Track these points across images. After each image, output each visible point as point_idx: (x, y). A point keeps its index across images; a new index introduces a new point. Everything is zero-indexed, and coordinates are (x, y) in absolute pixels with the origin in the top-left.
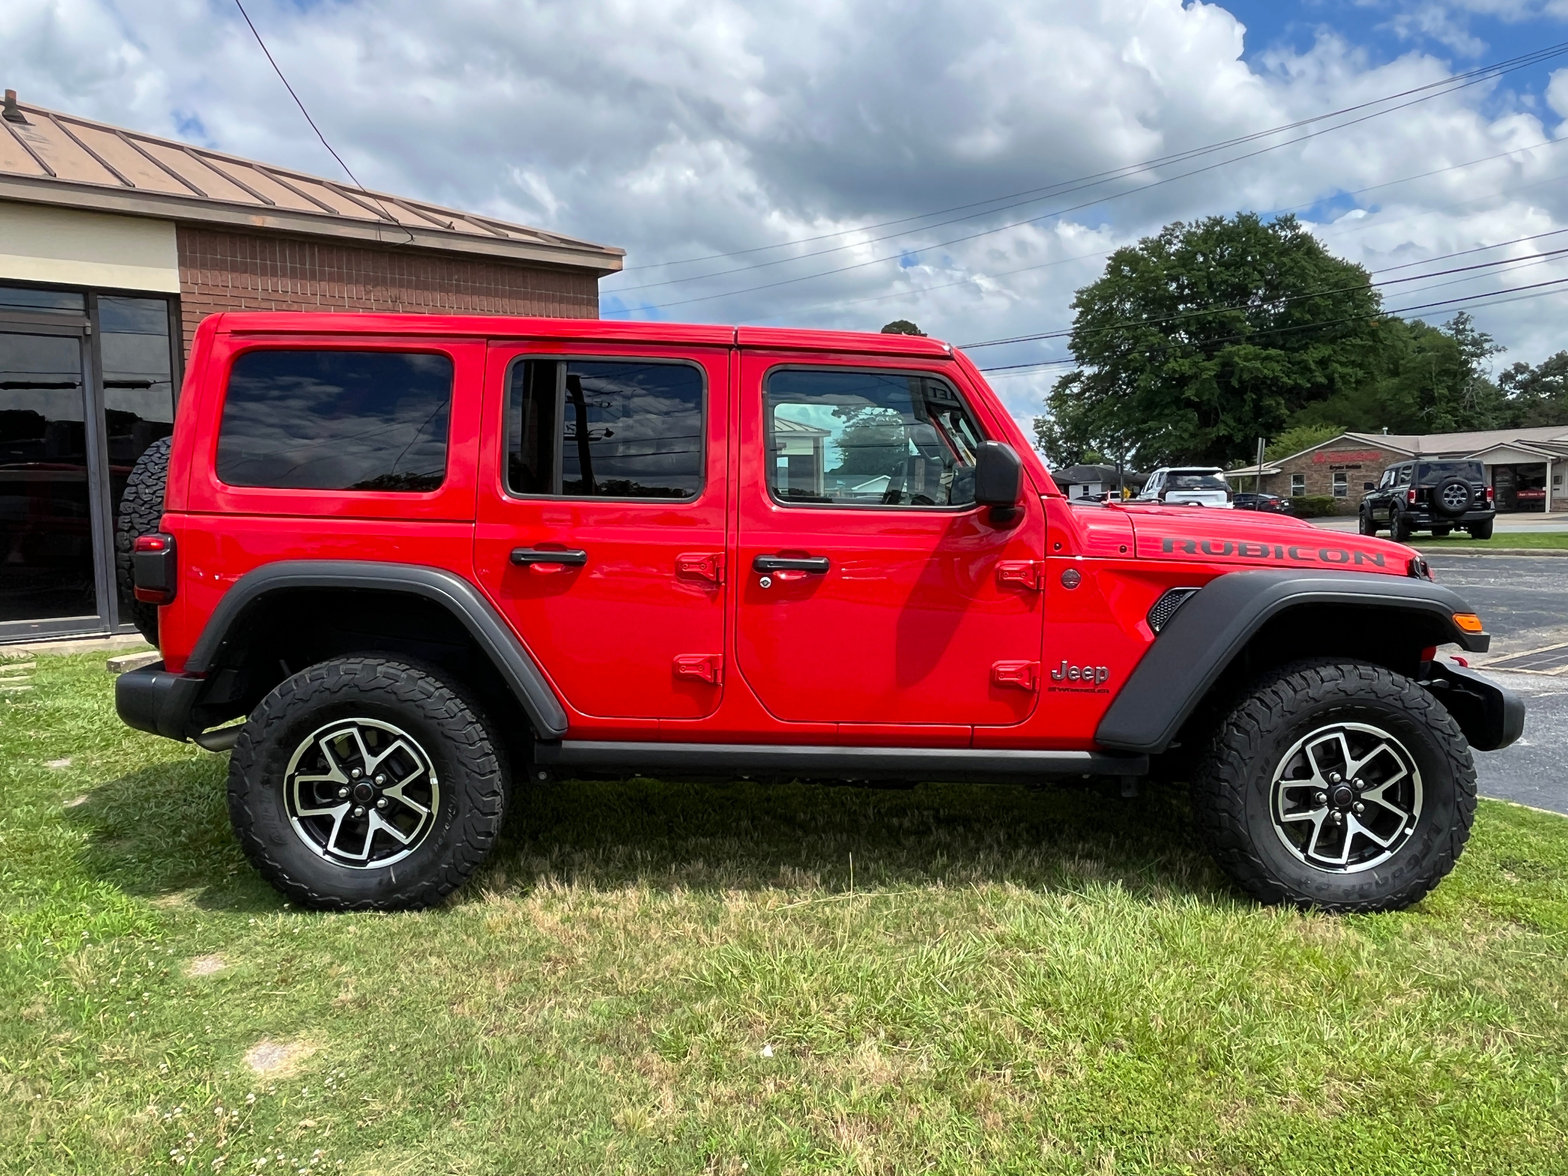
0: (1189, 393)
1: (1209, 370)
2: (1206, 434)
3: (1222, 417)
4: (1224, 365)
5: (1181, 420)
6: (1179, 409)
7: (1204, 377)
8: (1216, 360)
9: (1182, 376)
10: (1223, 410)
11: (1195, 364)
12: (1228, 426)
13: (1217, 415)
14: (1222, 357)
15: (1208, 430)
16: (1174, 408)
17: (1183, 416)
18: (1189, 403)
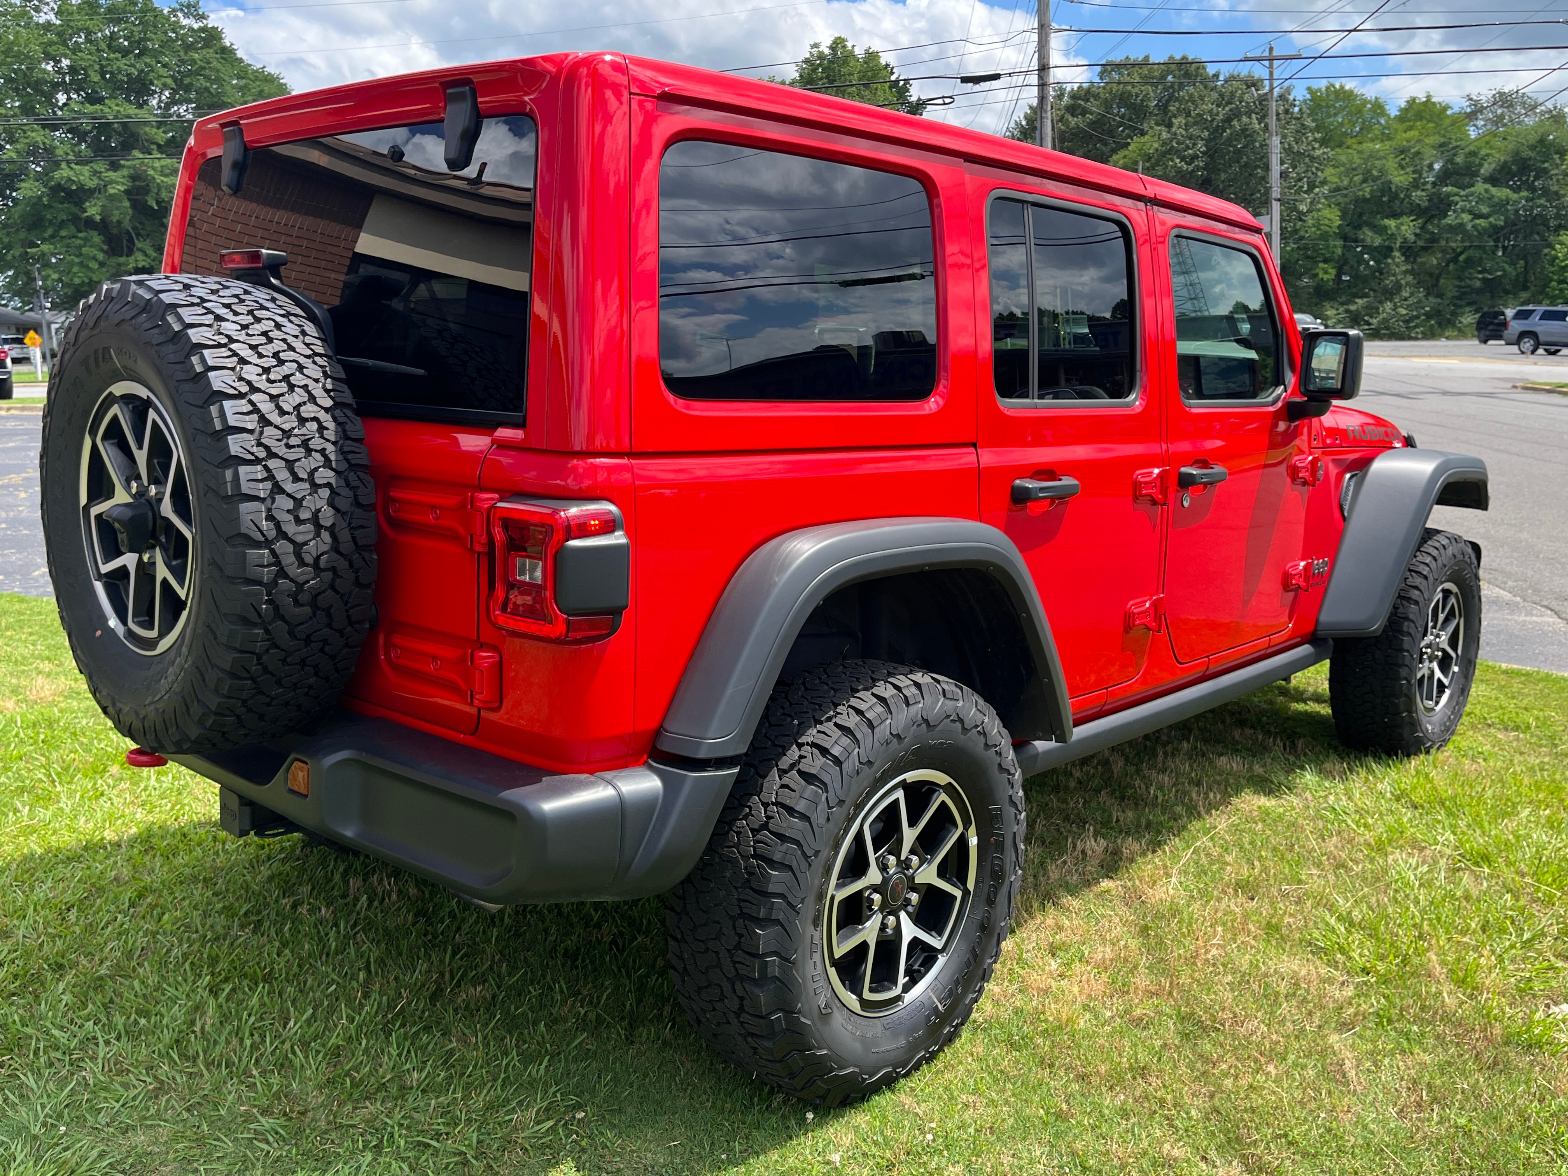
0: (93, 210)
1: (117, 183)
2: (119, 265)
3: (139, 245)
4: (133, 178)
5: (84, 246)
6: (80, 231)
7: (112, 191)
8: (125, 172)
9: (81, 188)
10: (138, 235)
11: (95, 173)
12: (146, 255)
13: (131, 241)
14: (134, 167)
15: (122, 260)
16: (73, 229)
17: (86, 240)
18: (89, 223)
